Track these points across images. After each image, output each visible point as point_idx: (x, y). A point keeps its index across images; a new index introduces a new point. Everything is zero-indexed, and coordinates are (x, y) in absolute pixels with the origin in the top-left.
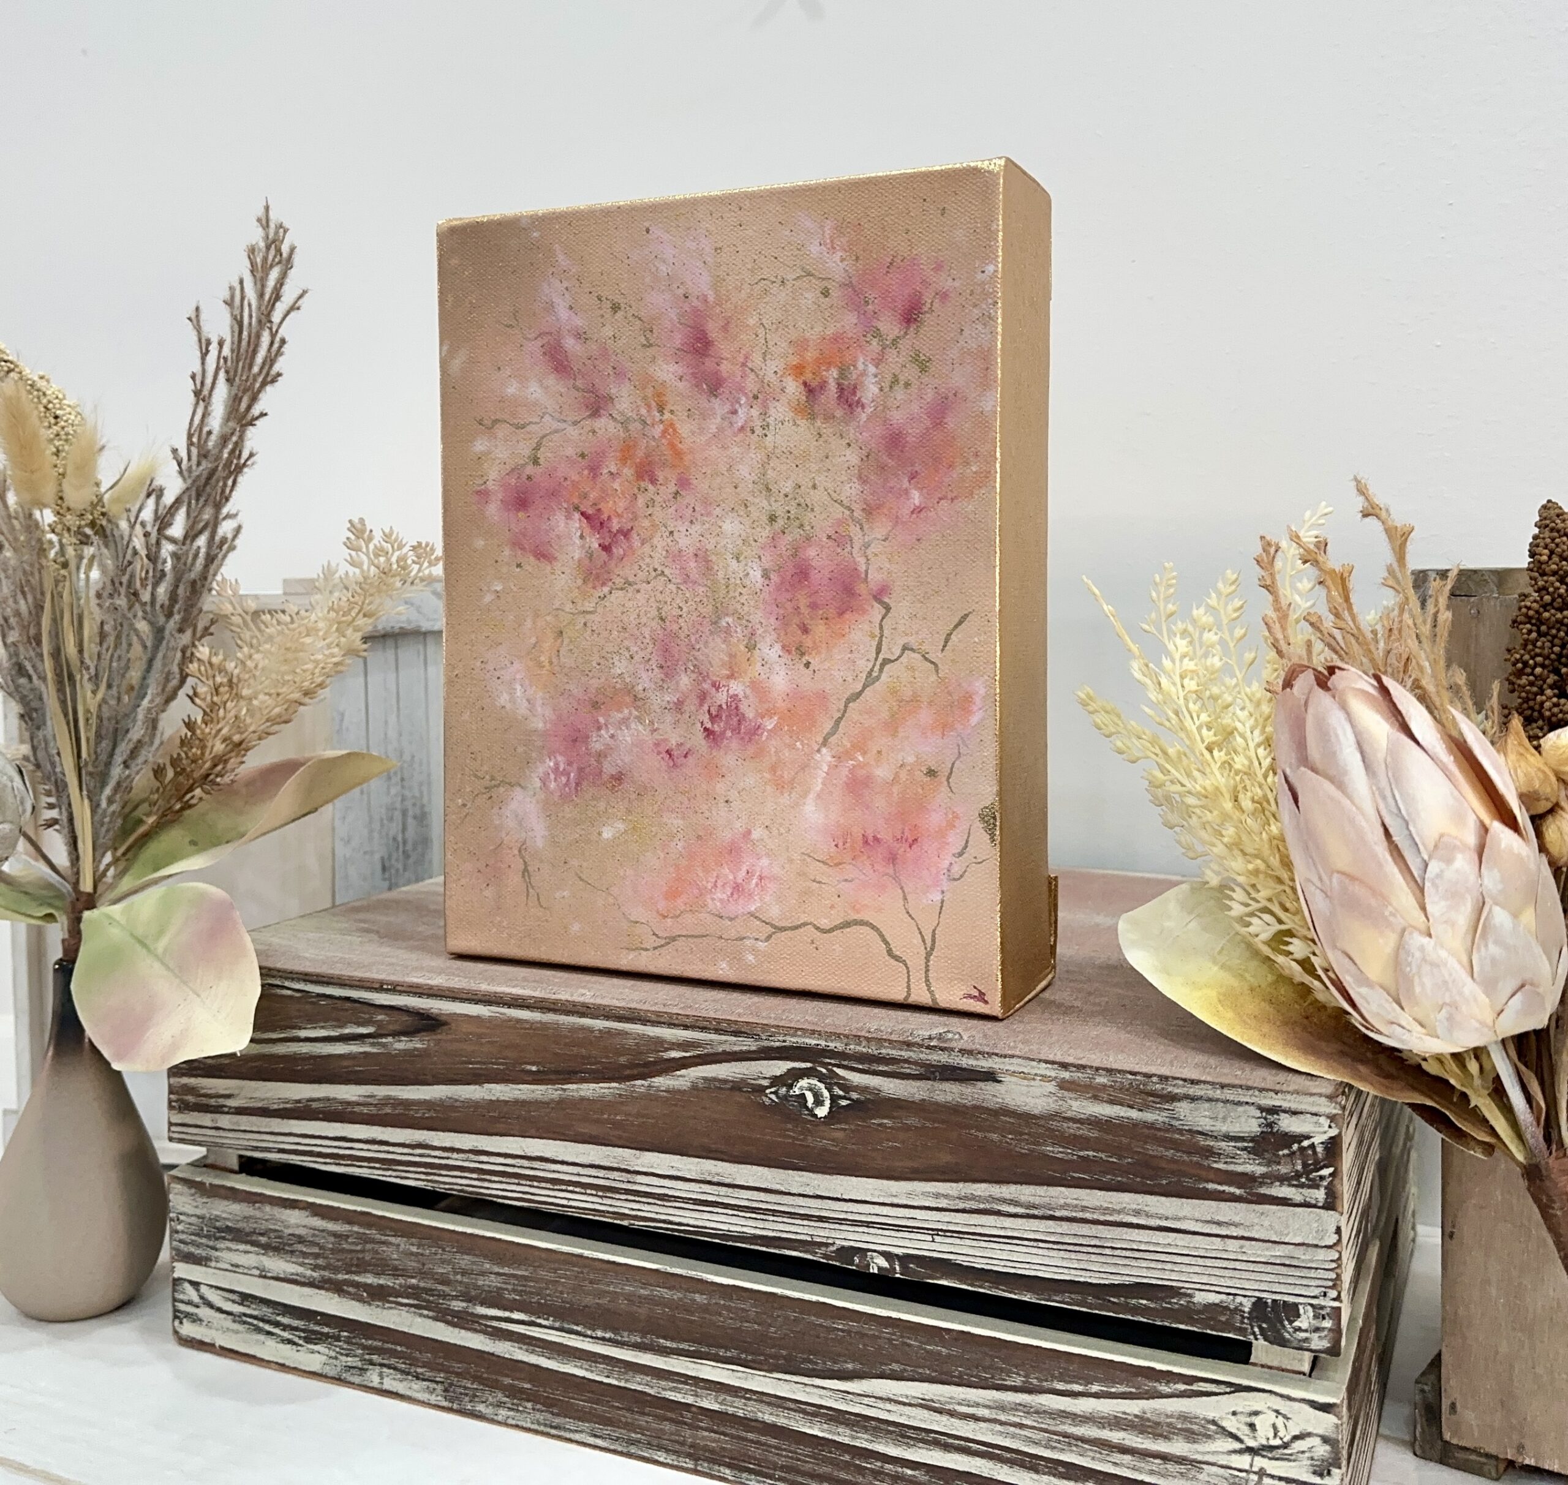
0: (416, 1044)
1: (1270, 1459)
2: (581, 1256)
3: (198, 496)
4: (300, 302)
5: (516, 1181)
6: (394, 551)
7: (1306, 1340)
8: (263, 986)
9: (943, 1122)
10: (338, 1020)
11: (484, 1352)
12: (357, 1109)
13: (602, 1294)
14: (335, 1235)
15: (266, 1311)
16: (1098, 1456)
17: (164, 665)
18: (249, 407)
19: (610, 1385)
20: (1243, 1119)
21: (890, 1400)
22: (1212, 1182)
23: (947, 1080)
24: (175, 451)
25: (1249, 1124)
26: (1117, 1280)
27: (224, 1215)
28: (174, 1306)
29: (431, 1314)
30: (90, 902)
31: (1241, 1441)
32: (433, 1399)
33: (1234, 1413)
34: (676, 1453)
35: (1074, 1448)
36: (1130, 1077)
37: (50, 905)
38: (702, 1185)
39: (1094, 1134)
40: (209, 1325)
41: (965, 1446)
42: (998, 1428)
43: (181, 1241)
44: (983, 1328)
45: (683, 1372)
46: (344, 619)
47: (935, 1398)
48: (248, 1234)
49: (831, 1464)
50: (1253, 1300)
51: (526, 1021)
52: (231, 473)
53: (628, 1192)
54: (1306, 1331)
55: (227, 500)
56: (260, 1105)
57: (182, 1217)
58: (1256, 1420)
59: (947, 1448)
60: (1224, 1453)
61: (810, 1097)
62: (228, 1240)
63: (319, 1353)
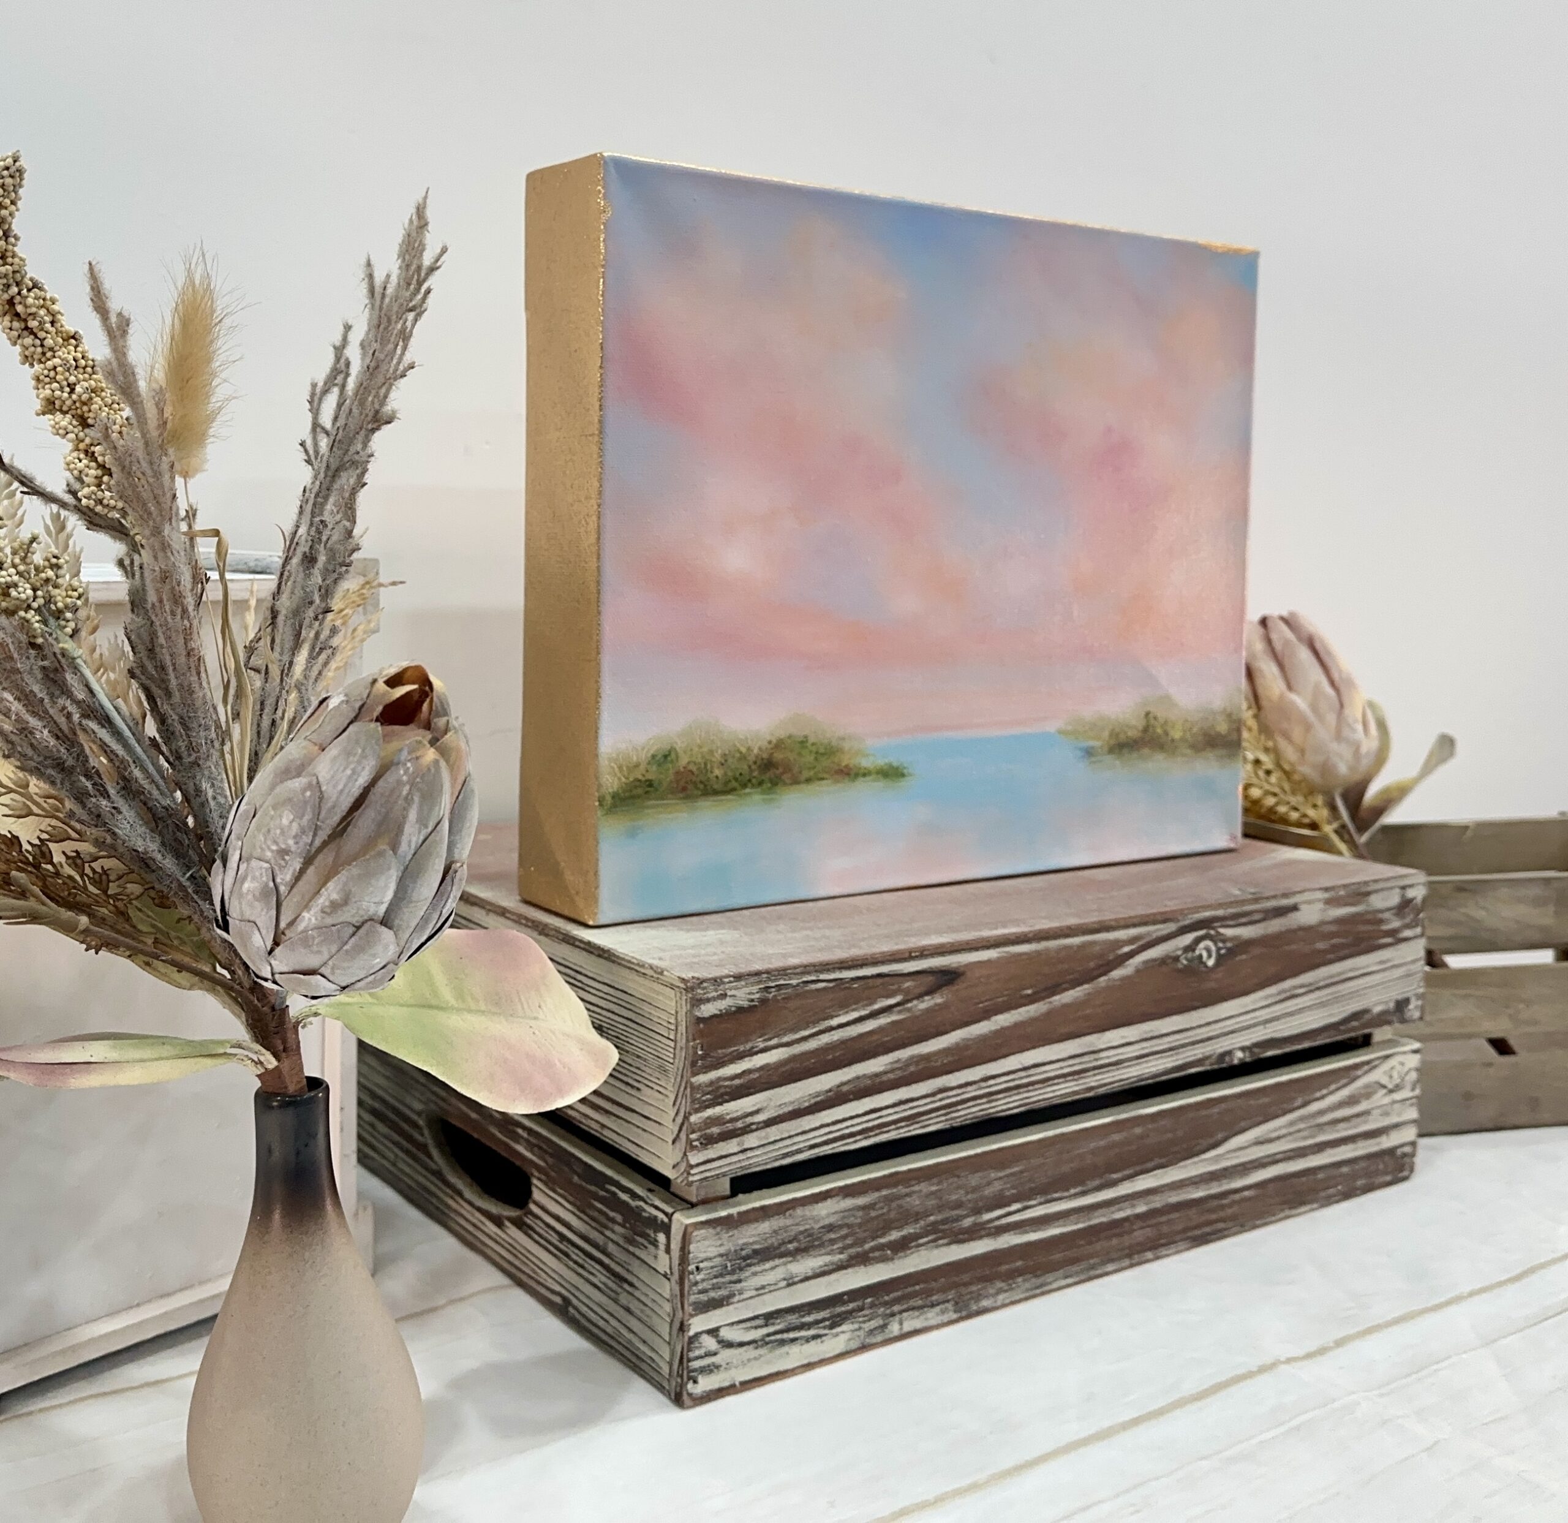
0: (938, 999)
5: (1017, 1091)
7: (1412, 1015)
10: (868, 998)
11: (988, 1252)
12: (885, 1078)
13: (1074, 1158)
14: (863, 1208)
15: (793, 1319)
19: (1078, 1230)
20: (1394, 896)
23: (1275, 917)
25: (1394, 899)
27: (751, 1240)
29: (946, 1241)
31: (1387, 1087)
32: (945, 1318)
33: (1384, 1073)
38: (1140, 1044)
40: (727, 1367)
43: (701, 1292)
45: (1124, 1193)
47: (1261, 1135)
48: (775, 1248)
50: (1394, 1002)
51: (1027, 953)
54: (1412, 1010)
57: (701, 1265)
58: (1393, 1072)
59: (1265, 1165)
60: (1380, 1099)
61: (1205, 954)
62: (754, 1264)
63: (843, 1332)
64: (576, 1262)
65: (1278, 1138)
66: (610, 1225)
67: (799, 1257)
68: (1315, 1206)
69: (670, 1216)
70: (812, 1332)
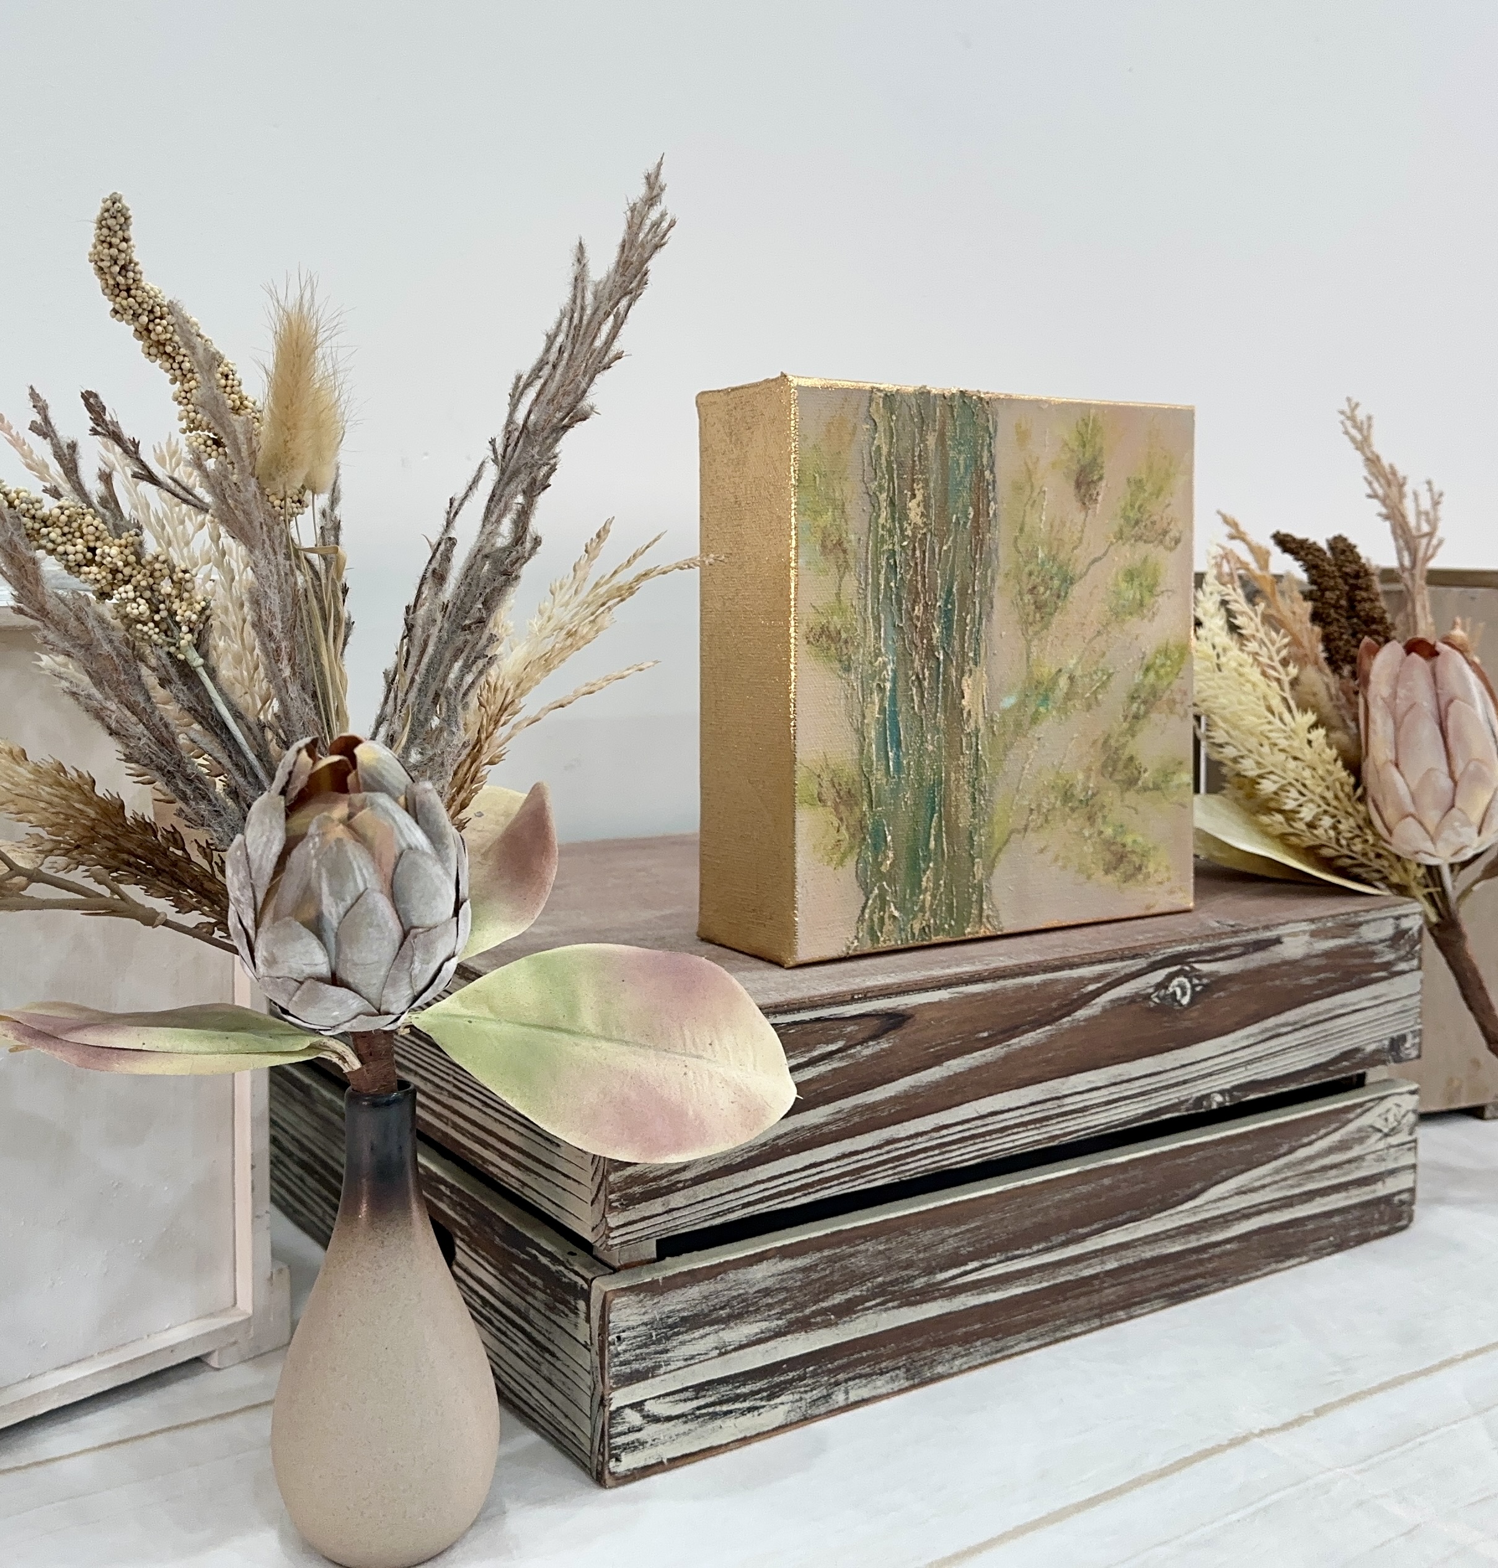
0: (884, 1044)
1: (1393, 1137)
5: (969, 1143)
9: (1252, 982)
10: (806, 1044)
11: (943, 1315)
12: (825, 1130)
13: (1037, 1213)
14: (804, 1270)
15: (725, 1390)
19: (1042, 1289)
20: (1386, 929)
27: (678, 1307)
28: (611, 1444)
29: (896, 1303)
31: (1381, 1133)
32: (896, 1386)
33: (1380, 1117)
34: (1089, 1318)
38: (1111, 1088)
40: (655, 1442)
41: (1257, 1211)
43: (622, 1364)
45: (1093, 1248)
47: (1243, 1184)
48: (706, 1315)
50: (1388, 1041)
51: (979, 994)
53: (1058, 1115)
57: (623, 1335)
60: (1374, 1143)
61: (1179, 992)
62: (682, 1333)
63: (782, 1404)
64: (499, 1329)
65: (1264, 1187)
66: (532, 1290)
67: (732, 1324)
68: (1304, 1259)
69: (589, 1282)
70: (747, 1404)
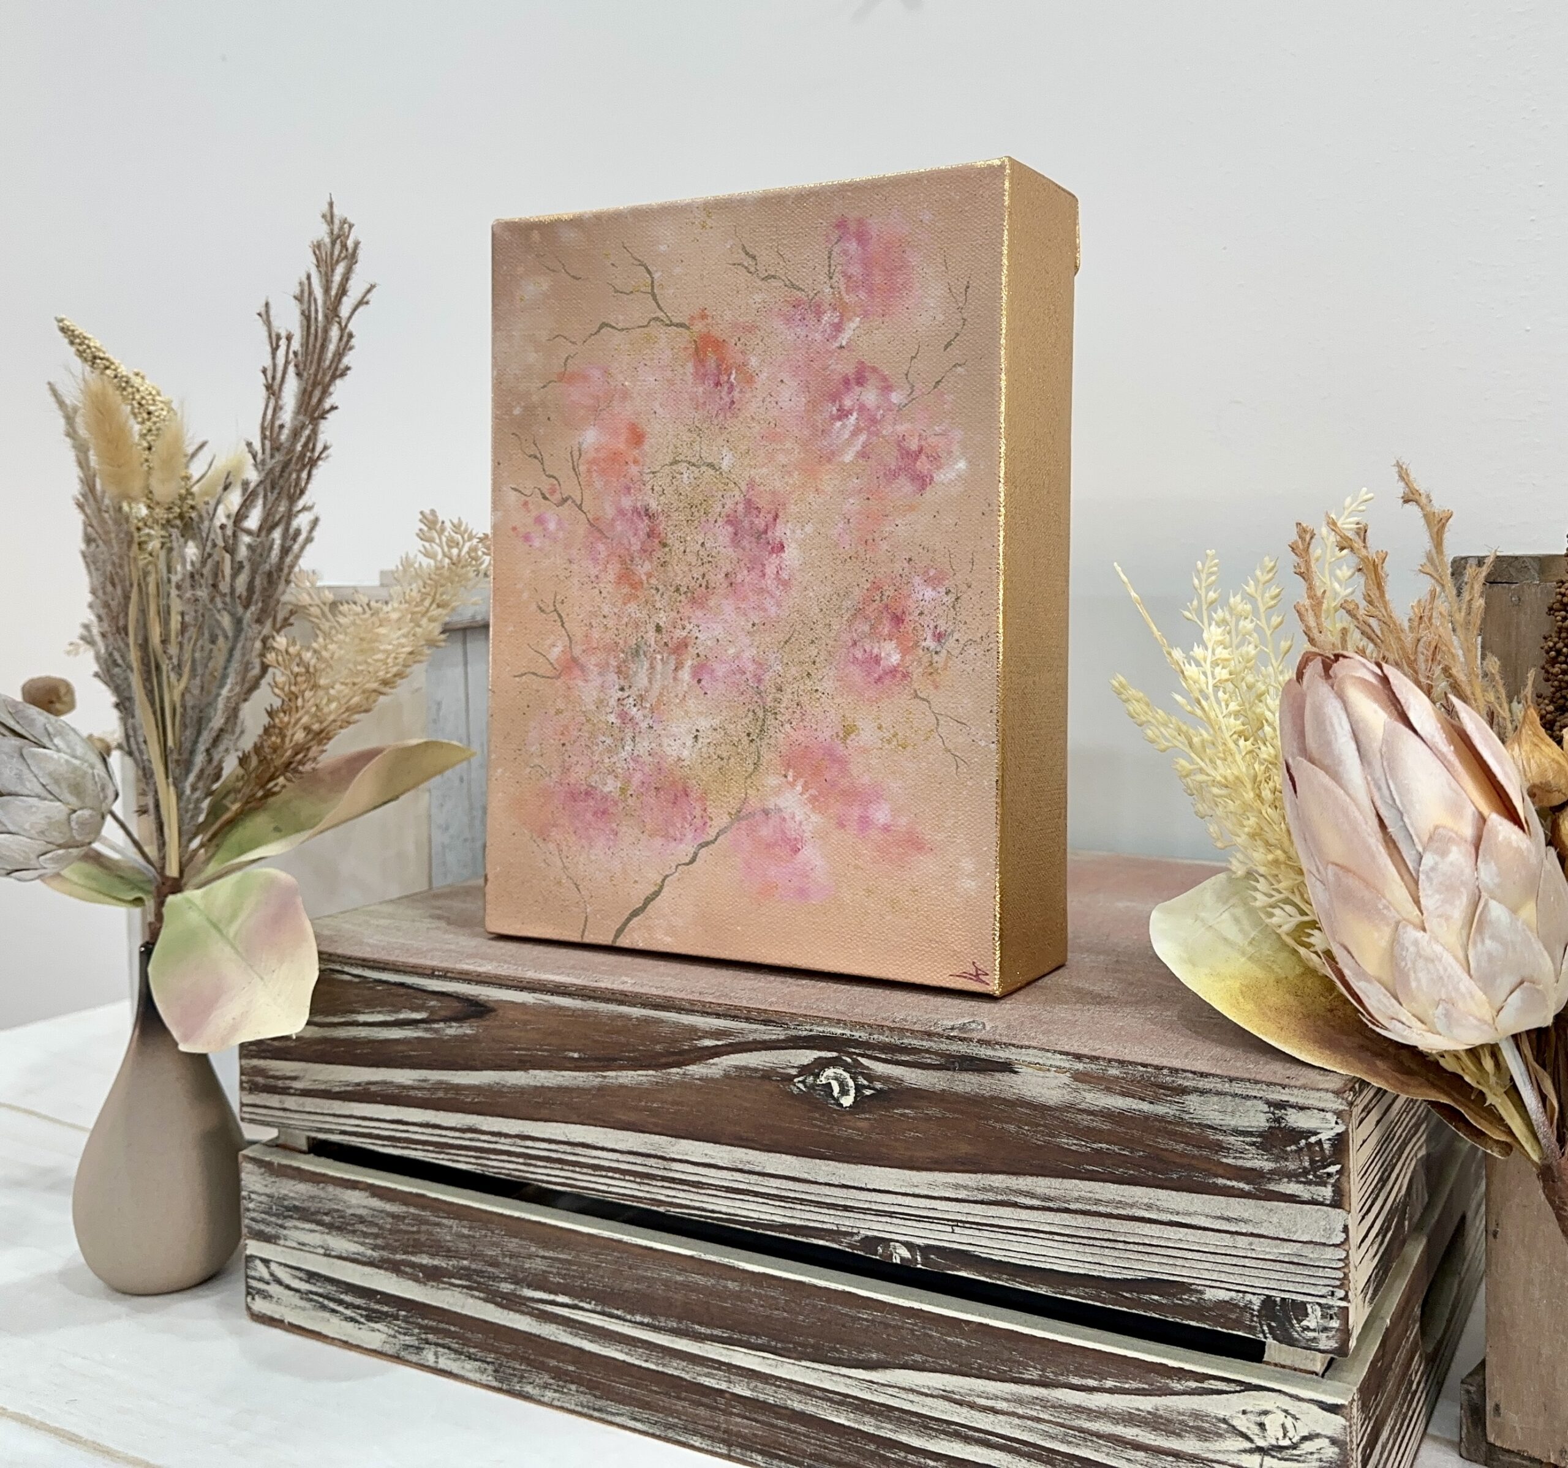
0: (466, 1029)
1: (1280, 1459)
2: (620, 1241)
3: (273, 488)
4: (369, 297)
5: (560, 1166)
6: (464, 542)
7: (1314, 1339)
8: (321, 971)
9: (962, 1113)
10: (393, 1005)
11: (531, 1334)
12: (412, 1093)
13: (640, 1279)
14: (393, 1216)
15: (330, 1289)
16: (1112, 1452)
17: (243, 655)
18: (320, 401)
19: (648, 1369)
20: (1252, 1114)
21: (912, 1391)
22: (1222, 1177)
23: (966, 1070)
24: (249, 445)
25: (1257, 1119)
26: (1129, 1275)
27: (291, 1195)
28: (247, 1282)
29: (482, 1295)
30: (176, 886)
31: (1251, 1441)
32: (484, 1379)
33: (1244, 1412)
34: (711, 1438)
35: (1089, 1444)
36: (1142, 1069)
37: (142, 889)
38: (734, 1173)
39: (1106, 1126)
40: (278, 1302)
41: (985, 1439)
42: (1017, 1421)
44: (1002, 1320)
45: (716, 1357)
46: (417, 609)
47: (956, 1390)
48: (313, 1214)
49: (857, 1453)
50: (1262, 1298)
51: (568, 1009)
52: (304, 466)
53: (664, 1179)
54: (1314, 1330)
55: (302, 492)
56: (323, 1087)
57: (253, 1196)
58: (1266, 1420)
59: (967, 1440)
61: (836, 1087)
62: (295, 1219)
63: (378, 1331)
